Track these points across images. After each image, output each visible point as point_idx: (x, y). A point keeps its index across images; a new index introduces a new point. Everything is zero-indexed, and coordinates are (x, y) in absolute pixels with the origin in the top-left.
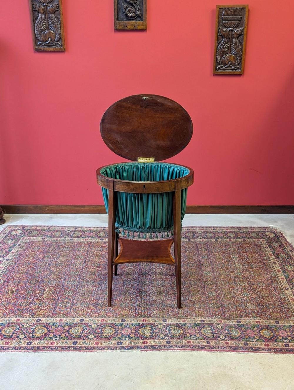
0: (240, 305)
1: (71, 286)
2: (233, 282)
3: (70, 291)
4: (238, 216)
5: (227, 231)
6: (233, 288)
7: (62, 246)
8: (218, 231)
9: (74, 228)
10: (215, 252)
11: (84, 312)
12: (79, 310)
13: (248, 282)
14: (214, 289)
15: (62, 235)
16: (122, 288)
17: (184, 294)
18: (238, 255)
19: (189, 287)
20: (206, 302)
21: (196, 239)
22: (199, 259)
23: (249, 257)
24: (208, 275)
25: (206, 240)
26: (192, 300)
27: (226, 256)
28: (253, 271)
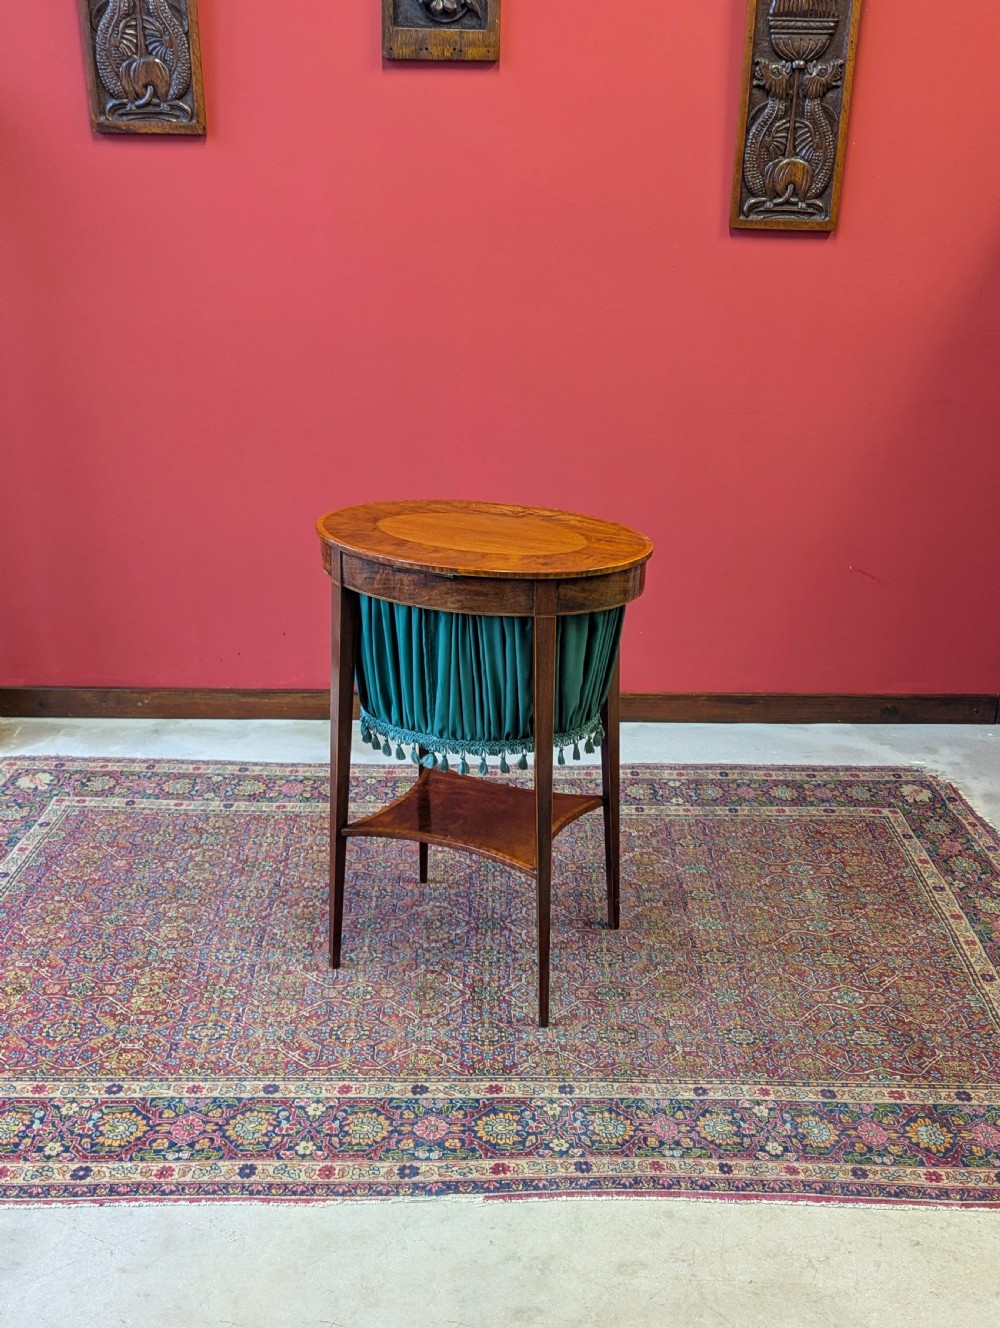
0: (830, 1035)
1: (228, 968)
2: (800, 954)
3: (226, 984)
5: (767, 781)
6: (801, 975)
7: (195, 827)
8: (736, 780)
9: (238, 768)
10: (731, 851)
11: (279, 1059)
12: (262, 1053)
13: (853, 953)
14: (736, 980)
15: (197, 791)
16: (413, 975)
17: (629, 994)
18: (811, 861)
19: (646, 970)
20: (708, 1022)
21: (662, 807)
22: (677, 876)
23: (848, 869)
24: (710, 928)
25: (696, 810)
26: (659, 1016)
27: (770, 865)
28: (866, 916)
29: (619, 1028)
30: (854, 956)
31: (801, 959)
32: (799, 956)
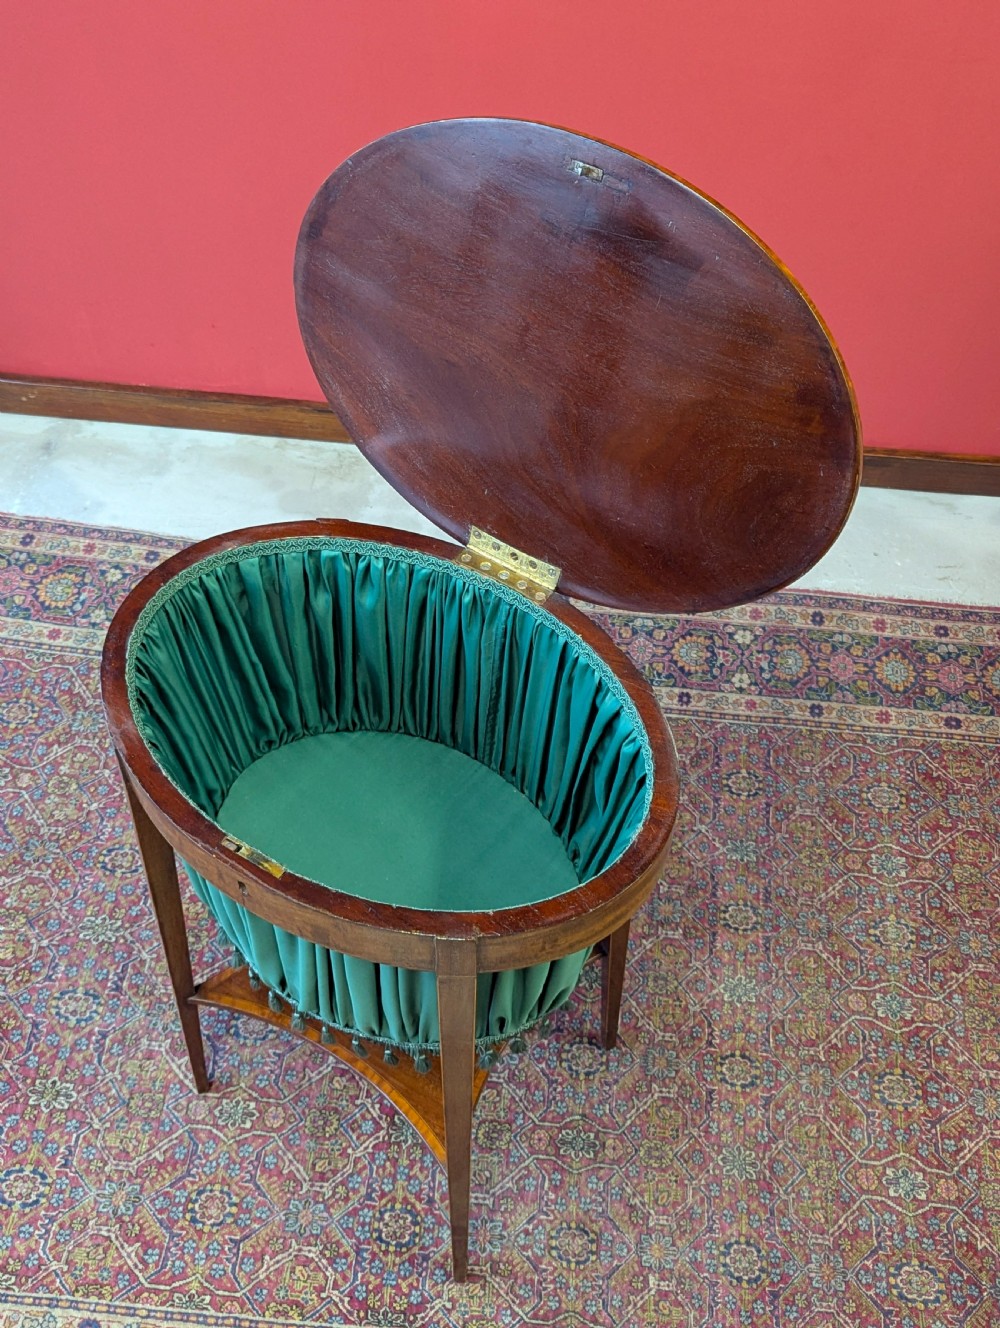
0: (867, 1270)
1: (70, 1038)
2: (856, 1073)
3: (63, 1073)
4: (950, 507)
5: (876, 639)
6: (849, 1120)
7: (70, 692)
8: (832, 634)
9: (143, 550)
10: (799, 811)
11: (109, 1262)
12: (88, 1243)
13: (930, 1079)
14: (756, 1126)
15: (83, 603)
16: (315, 1076)
17: (603, 1145)
18: (905, 847)
19: (634, 1093)
20: (702, 1224)
21: (718, 695)
22: (713, 863)
23: (957, 870)
24: (739, 1001)
25: (766, 706)
26: (636, 1201)
27: (847, 852)
28: (962, 989)
29: (578, 1228)
30: (932, 1087)
31: (855, 1085)
32: (853, 1076)
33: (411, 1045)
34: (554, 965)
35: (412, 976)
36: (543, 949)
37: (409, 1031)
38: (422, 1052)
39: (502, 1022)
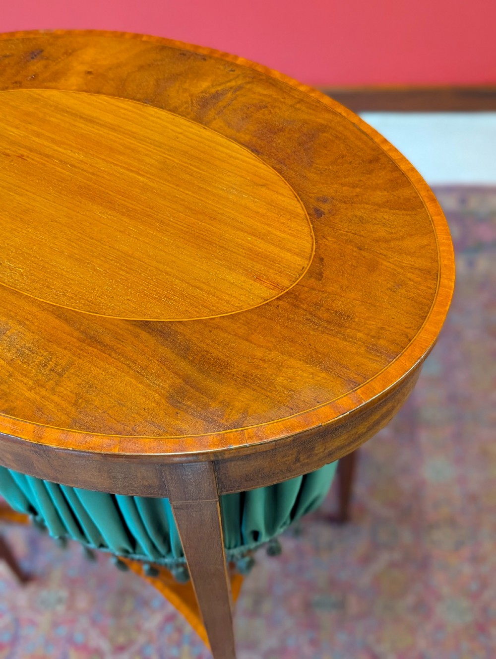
33: (168, 560)
34: (305, 478)
35: (153, 505)
36: (298, 460)
37: (162, 549)
38: (178, 565)
39: (256, 535)
